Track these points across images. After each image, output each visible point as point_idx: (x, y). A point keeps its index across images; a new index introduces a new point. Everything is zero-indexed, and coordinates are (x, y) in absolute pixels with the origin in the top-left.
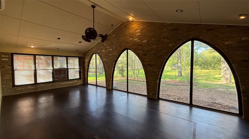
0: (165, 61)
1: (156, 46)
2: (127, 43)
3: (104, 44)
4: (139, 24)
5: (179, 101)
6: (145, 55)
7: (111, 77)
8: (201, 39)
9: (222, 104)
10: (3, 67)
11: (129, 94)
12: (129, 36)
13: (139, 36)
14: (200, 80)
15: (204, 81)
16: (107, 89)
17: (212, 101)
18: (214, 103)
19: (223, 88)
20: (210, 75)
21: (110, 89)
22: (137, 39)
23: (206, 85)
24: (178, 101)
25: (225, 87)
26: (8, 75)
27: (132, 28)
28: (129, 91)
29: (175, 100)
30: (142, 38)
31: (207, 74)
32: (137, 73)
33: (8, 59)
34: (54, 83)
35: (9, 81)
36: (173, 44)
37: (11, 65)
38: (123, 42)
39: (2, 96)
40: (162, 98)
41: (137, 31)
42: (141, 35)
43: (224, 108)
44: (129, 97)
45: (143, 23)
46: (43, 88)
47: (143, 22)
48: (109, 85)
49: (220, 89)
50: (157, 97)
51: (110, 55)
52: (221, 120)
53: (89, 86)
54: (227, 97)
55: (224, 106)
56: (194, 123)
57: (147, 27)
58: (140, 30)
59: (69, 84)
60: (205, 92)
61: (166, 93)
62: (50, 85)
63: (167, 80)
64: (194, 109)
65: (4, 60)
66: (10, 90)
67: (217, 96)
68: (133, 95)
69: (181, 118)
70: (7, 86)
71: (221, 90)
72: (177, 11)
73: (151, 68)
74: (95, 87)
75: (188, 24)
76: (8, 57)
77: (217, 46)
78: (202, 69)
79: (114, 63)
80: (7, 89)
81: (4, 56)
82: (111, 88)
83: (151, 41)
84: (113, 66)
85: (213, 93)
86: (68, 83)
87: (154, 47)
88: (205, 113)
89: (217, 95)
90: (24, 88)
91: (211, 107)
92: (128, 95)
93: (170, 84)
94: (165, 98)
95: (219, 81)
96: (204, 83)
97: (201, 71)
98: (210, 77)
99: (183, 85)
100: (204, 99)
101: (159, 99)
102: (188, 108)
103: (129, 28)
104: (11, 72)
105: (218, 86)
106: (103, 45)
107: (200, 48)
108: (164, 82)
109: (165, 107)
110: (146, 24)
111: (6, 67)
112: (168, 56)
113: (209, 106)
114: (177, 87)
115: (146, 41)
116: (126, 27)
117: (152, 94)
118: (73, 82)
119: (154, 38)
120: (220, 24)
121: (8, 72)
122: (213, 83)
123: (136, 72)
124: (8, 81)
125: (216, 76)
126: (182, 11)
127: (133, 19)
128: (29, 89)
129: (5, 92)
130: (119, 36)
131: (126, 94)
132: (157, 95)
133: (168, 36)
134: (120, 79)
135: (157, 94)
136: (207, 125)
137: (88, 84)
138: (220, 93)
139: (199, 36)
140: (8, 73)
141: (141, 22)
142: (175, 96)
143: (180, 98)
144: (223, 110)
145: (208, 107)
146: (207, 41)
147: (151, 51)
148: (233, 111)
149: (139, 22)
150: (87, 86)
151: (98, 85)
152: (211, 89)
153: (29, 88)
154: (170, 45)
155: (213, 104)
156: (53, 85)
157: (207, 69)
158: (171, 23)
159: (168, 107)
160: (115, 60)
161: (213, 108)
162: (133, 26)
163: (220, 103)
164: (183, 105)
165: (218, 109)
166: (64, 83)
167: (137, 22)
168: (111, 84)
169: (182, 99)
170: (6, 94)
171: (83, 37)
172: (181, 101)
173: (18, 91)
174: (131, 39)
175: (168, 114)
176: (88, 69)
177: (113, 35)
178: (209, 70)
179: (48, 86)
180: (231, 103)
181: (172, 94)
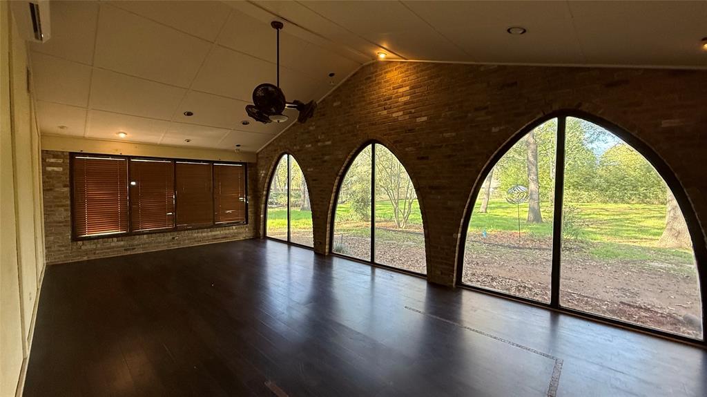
0: (480, 175)
1: (454, 134)
2: (373, 124)
3: (311, 128)
4: (405, 71)
5: (520, 296)
6: (423, 158)
7: (329, 220)
8: (587, 111)
9: (656, 310)
10: (51, 190)
11: (378, 271)
12: (379, 106)
13: (406, 103)
14: (595, 233)
15: (605, 239)
16: (317, 254)
17: (626, 300)
18: (629, 305)
19: (666, 260)
20: (628, 219)
21: (325, 253)
22: (401, 113)
23: (610, 248)
24: (518, 294)
25: (672, 257)
26: (62, 209)
27: (387, 81)
28: (377, 261)
29: (507, 292)
30: (413, 111)
31: (619, 215)
32: (406, 211)
33: (61, 169)
34: (176, 233)
35: (64, 226)
36: (501, 128)
37: (68, 183)
38: (360, 123)
39: (47, 263)
40: (469, 283)
41: (401, 90)
42: (413, 102)
43: (659, 323)
44: (377, 280)
45: (417, 66)
46: (146, 245)
47: (418, 64)
48: (321, 243)
49: (656, 264)
50: (454, 280)
51: (326, 158)
52: (641, 357)
53: (269, 243)
54: (676, 287)
55: (659, 315)
56: (556, 363)
57: (431, 78)
58: (408, 88)
59: (215, 238)
60: (606, 270)
61: (485, 270)
62: (166, 238)
63: (493, 233)
64: (564, 321)
65: (53, 171)
66: (66, 250)
67: (642, 285)
68: (388, 274)
69: (517, 345)
70: (59, 239)
71: (659, 266)
72: (509, 31)
73: (439, 197)
74: (285, 246)
75: (547, 68)
76: (63, 162)
77: (636, 132)
78: (605, 202)
79: (337, 181)
80: (60, 246)
81: (52, 160)
82: (327, 251)
83: (441, 120)
84: (334, 190)
85: (630, 273)
86: (213, 233)
87: (447, 135)
88: (595, 335)
89: (642, 282)
90: (99, 246)
91: (615, 318)
92: (373, 272)
93: (500, 243)
94: (478, 285)
95: (657, 237)
96: (605, 245)
97: (603, 206)
98: (628, 226)
99: (540, 249)
100: (601, 290)
101: (461, 286)
102: (545, 315)
103: (379, 83)
104: (69, 202)
105: (651, 255)
106: (306, 131)
107: (601, 138)
108: (485, 236)
109: (475, 311)
110: (426, 70)
111: (57, 189)
112: (489, 162)
113: (613, 312)
114: (521, 253)
115: (425, 119)
116: (370, 78)
117: (439, 273)
118: (227, 232)
119: (449, 111)
120: (646, 67)
121: (61, 202)
122: (634, 244)
123: (401, 206)
124: (61, 226)
125: (650, 223)
126: (525, 31)
127: (390, 55)
128: (113, 247)
129: (53, 254)
130: (352, 105)
131: (368, 269)
132: (455, 275)
133: (489, 103)
134: (356, 225)
135: (455, 272)
136: (595, 368)
137: (266, 238)
138: (654, 276)
139: (580, 105)
140: (63, 206)
141: (411, 63)
142: (510, 281)
143: (525, 287)
144: (653, 327)
145: (608, 316)
146: (605, 118)
147: (440, 147)
148: (688, 333)
149: (407, 64)
150: (265, 243)
151: (292, 241)
152: (626, 263)
153: (113, 244)
154: (494, 130)
155: (626, 308)
156: (173, 238)
157: (623, 201)
158: (499, 66)
159: (485, 311)
160: (340, 174)
161: (623, 320)
162: (389, 76)
163: (649, 307)
164: (529, 308)
165: (639, 324)
166: (202, 233)
167: (402, 65)
168: (328, 240)
169: (530, 290)
170: (55, 259)
171: (250, 109)
172: (526, 295)
173: (86, 253)
174: (385, 112)
175: (480, 333)
176: (267, 196)
177: (335, 101)
178: (629, 205)
179: (160, 243)
180: (686, 308)
181: (503, 273)
